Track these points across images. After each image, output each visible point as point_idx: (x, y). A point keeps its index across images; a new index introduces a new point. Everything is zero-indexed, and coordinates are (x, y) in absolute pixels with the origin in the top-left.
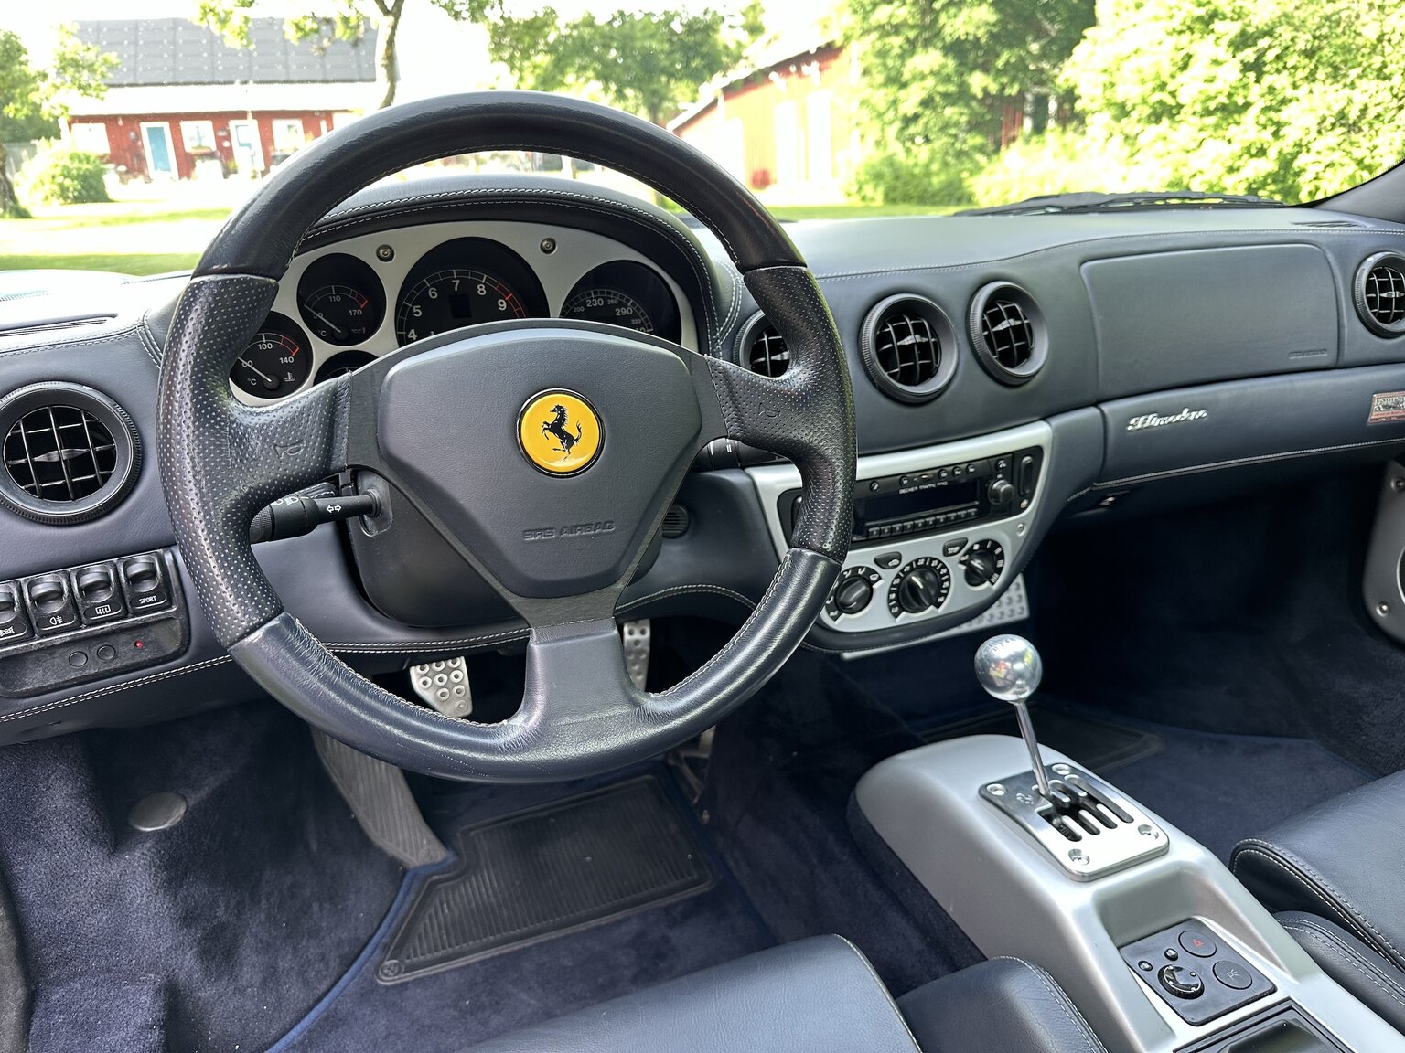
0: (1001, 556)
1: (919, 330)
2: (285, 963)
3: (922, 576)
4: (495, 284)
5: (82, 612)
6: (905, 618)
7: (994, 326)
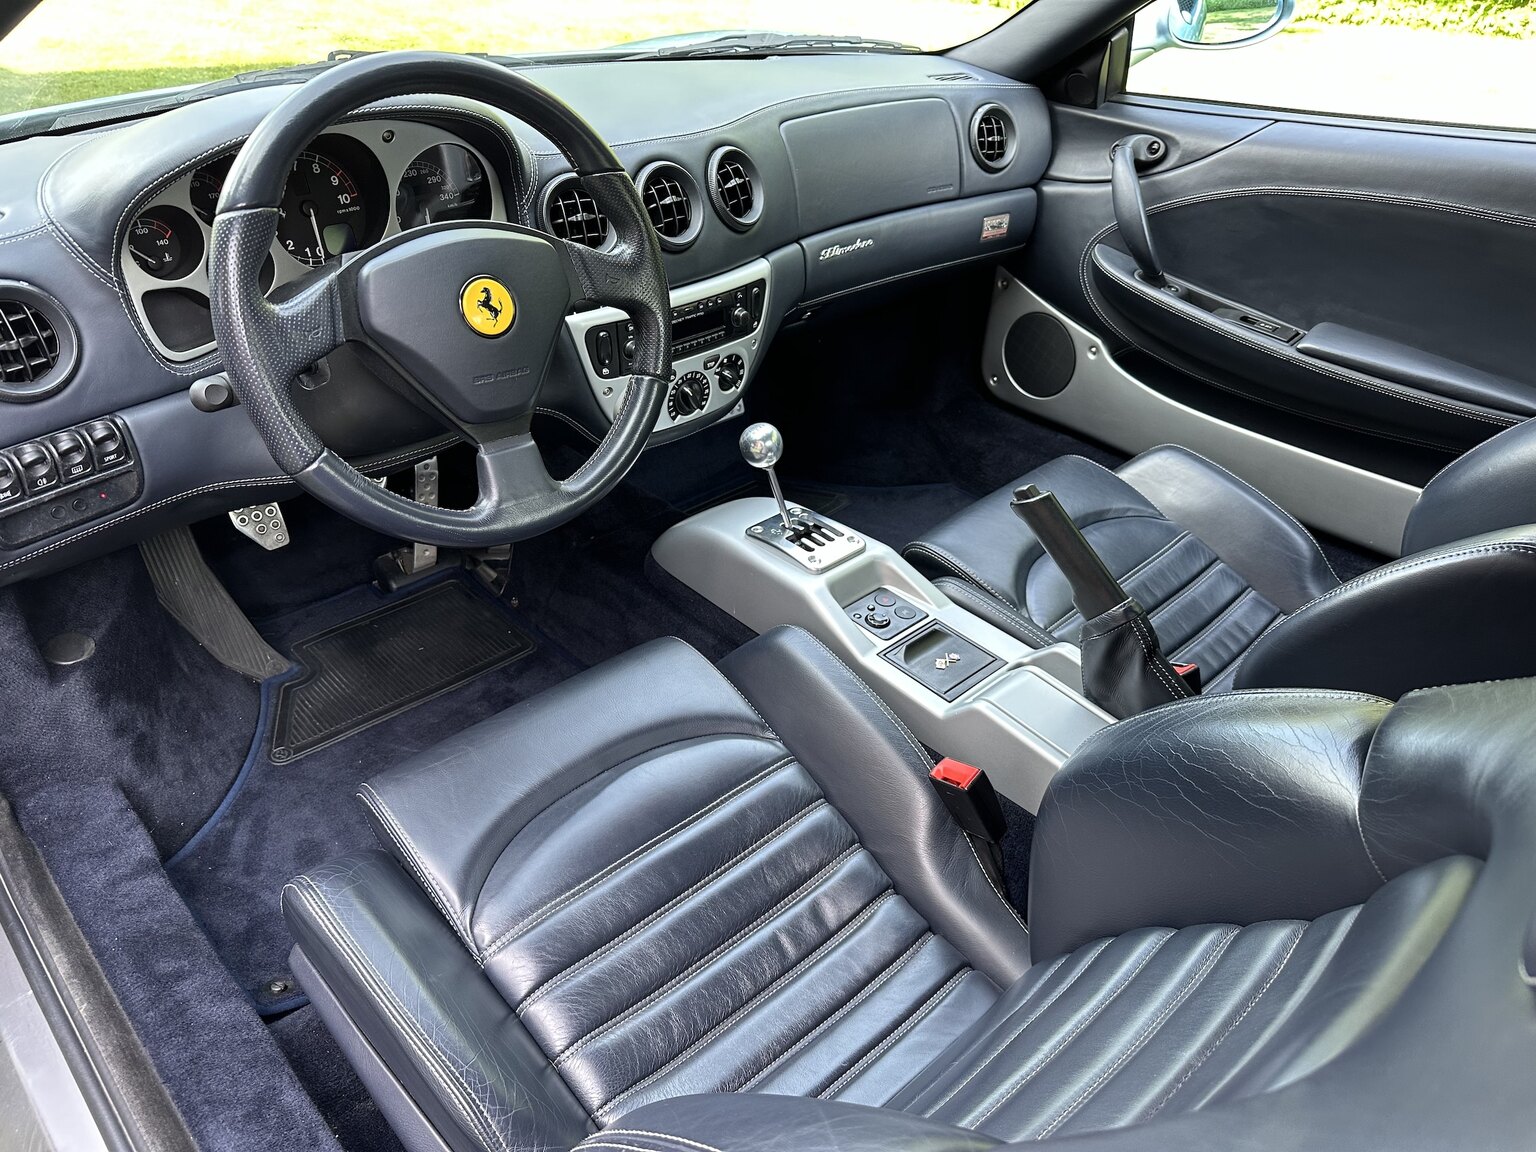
0: (742, 366)
1: (675, 191)
2: (197, 760)
3: (691, 387)
4: (327, 163)
5: (61, 472)
6: (681, 420)
7: (725, 184)
